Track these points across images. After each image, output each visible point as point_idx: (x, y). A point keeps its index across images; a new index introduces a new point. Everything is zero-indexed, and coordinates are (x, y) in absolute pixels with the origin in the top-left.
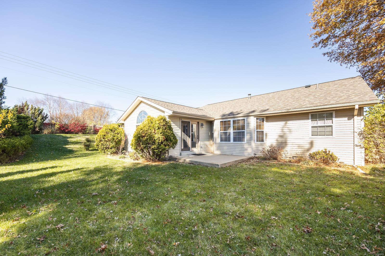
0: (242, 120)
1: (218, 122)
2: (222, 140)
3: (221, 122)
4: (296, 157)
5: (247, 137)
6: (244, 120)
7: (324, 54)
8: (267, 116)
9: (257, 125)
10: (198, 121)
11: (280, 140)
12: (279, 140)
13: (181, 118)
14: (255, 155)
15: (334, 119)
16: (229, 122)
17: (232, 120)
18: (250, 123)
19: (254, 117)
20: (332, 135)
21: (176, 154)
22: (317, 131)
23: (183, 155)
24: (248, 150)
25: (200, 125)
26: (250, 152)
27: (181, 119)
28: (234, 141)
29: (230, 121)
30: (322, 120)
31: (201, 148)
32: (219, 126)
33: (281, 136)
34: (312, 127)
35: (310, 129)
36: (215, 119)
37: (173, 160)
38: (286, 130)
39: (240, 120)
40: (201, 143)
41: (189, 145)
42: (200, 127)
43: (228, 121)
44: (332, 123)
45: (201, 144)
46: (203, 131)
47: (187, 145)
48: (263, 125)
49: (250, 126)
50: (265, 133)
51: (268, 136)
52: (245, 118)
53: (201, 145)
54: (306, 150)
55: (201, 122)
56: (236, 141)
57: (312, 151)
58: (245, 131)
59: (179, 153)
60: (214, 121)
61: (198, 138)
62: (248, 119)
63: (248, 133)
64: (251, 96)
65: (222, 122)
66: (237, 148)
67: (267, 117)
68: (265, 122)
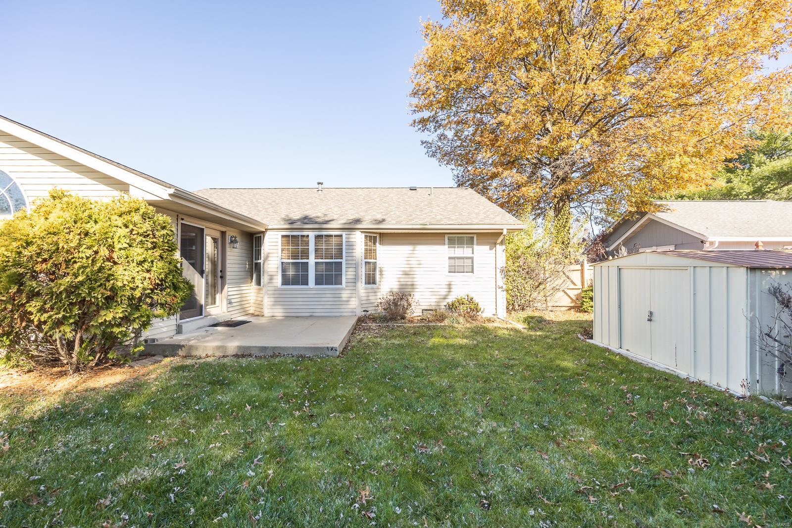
0: (336, 236)
1: (277, 237)
2: (286, 281)
3: (283, 236)
4: (427, 310)
5: (347, 275)
6: (341, 236)
7: (423, 143)
8: (380, 233)
9: (366, 250)
10: (223, 229)
11: (404, 280)
12: (402, 280)
13: (181, 216)
14: (366, 313)
15: (475, 247)
16: (305, 239)
17: (312, 235)
18: (354, 243)
19: (362, 232)
20: (472, 272)
21: (165, 330)
22: (463, 265)
23: (186, 333)
24: (350, 303)
25: (228, 240)
26: (354, 306)
27: (182, 219)
28: (316, 284)
29: (308, 236)
30: (461, 247)
31: (229, 306)
32: (280, 247)
33: (406, 274)
34: (450, 258)
35: (447, 263)
36: (269, 227)
37: (164, 351)
38: (414, 262)
39: (331, 236)
40: (230, 289)
41: (201, 298)
42: (228, 245)
43: (303, 236)
44: (473, 253)
45: (230, 293)
46: (235, 256)
47: (196, 299)
48: (375, 250)
49: (354, 251)
50: (378, 266)
51: (384, 273)
52: (344, 234)
53: (229, 297)
54: (442, 297)
55: (231, 233)
56: (321, 284)
57: (451, 299)
58: (344, 261)
59: (174, 328)
60: (263, 233)
61: (221, 277)
62: (351, 236)
63: (349, 266)
64: (323, 186)
65: (288, 236)
66: (324, 299)
67: (381, 235)
68: (377, 244)
